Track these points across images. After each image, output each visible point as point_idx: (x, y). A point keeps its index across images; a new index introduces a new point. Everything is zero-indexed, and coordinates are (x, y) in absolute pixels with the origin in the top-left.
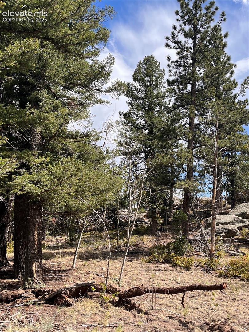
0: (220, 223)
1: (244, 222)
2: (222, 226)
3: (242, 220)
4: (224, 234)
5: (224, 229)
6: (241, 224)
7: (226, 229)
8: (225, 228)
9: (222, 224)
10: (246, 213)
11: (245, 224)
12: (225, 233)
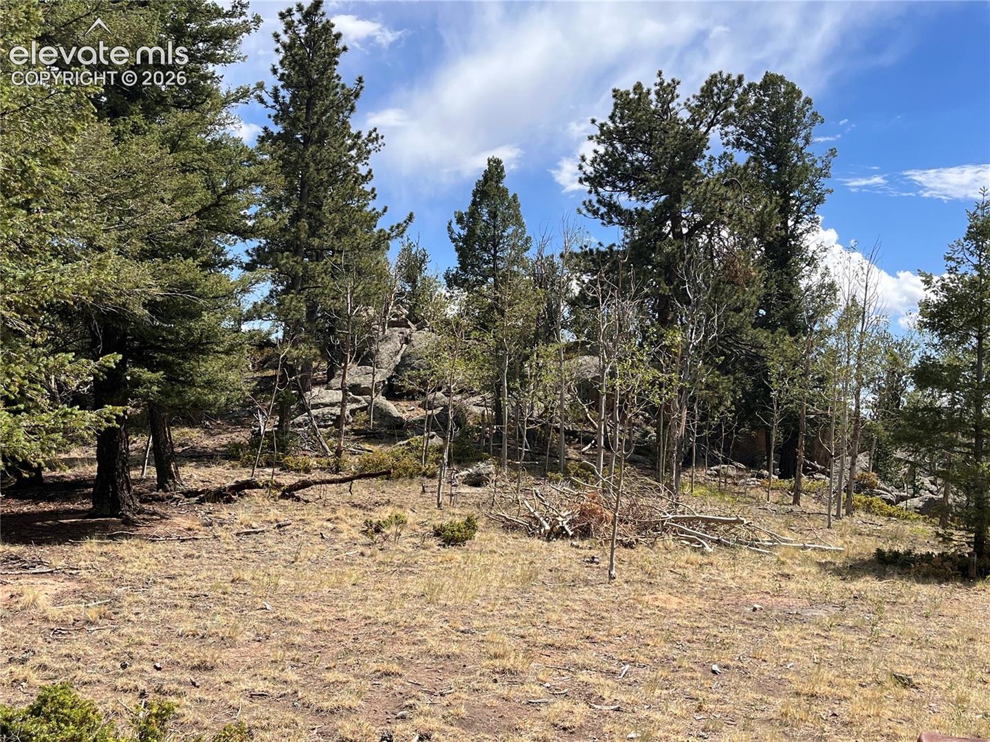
0: (322, 404)
1: (358, 401)
2: (326, 410)
3: (355, 399)
4: (330, 423)
5: (331, 414)
6: (354, 406)
7: (334, 415)
8: (333, 412)
9: (325, 405)
10: (359, 385)
11: (360, 406)
12: (332, 420)
